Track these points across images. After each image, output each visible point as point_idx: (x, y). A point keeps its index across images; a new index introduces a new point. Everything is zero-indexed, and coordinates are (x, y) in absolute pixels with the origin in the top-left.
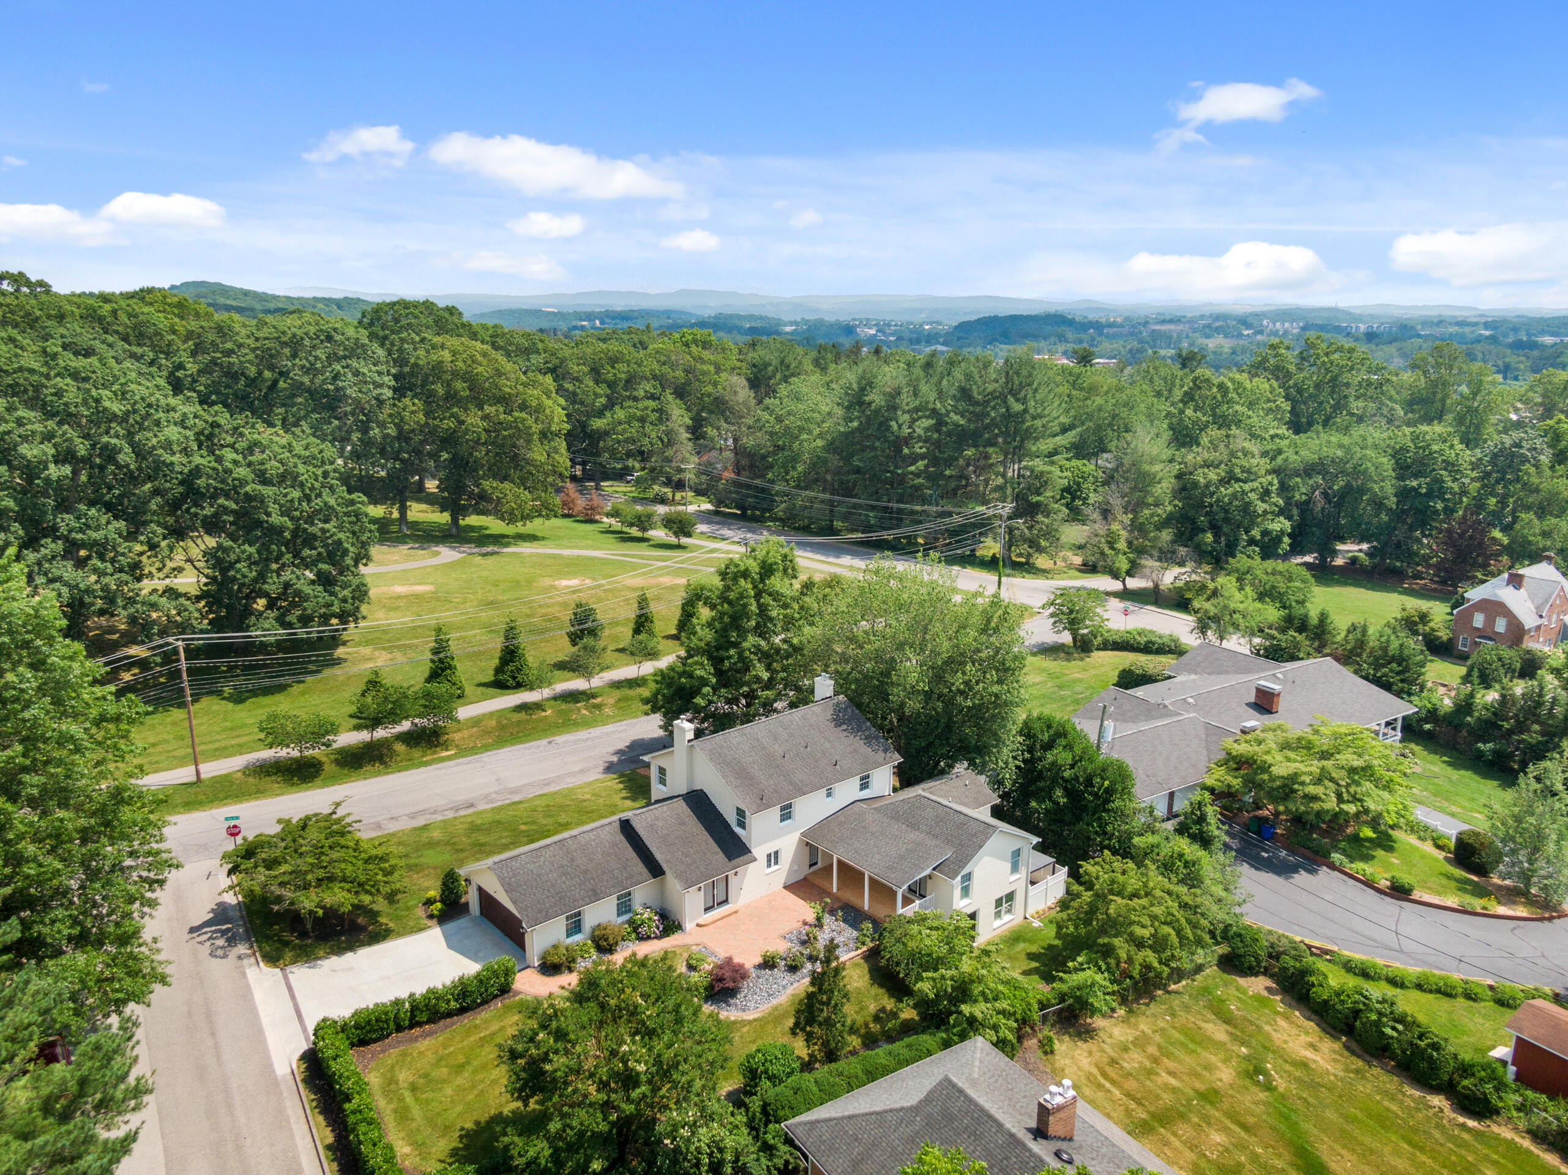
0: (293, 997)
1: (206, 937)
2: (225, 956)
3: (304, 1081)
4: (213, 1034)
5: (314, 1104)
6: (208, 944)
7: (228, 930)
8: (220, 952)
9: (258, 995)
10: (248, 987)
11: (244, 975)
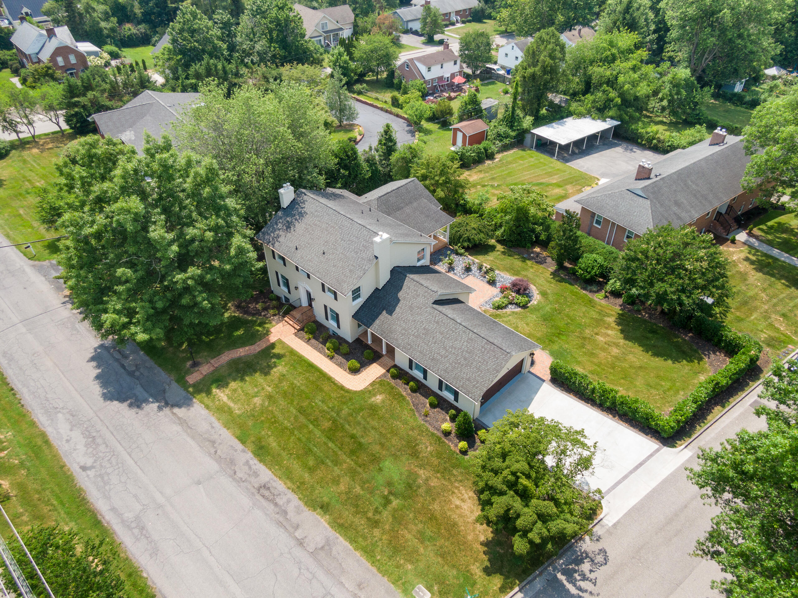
0: (625, 477)
1: (583, 584)
2: (603, 551)
3: (690, 437)
4: (686, 506)
5: (702, 424)
6: (592, 576)
7: (565, 572)
8: (599, 559)
9: (633, 501)
10: (628, 514)
11: (615, 525)
